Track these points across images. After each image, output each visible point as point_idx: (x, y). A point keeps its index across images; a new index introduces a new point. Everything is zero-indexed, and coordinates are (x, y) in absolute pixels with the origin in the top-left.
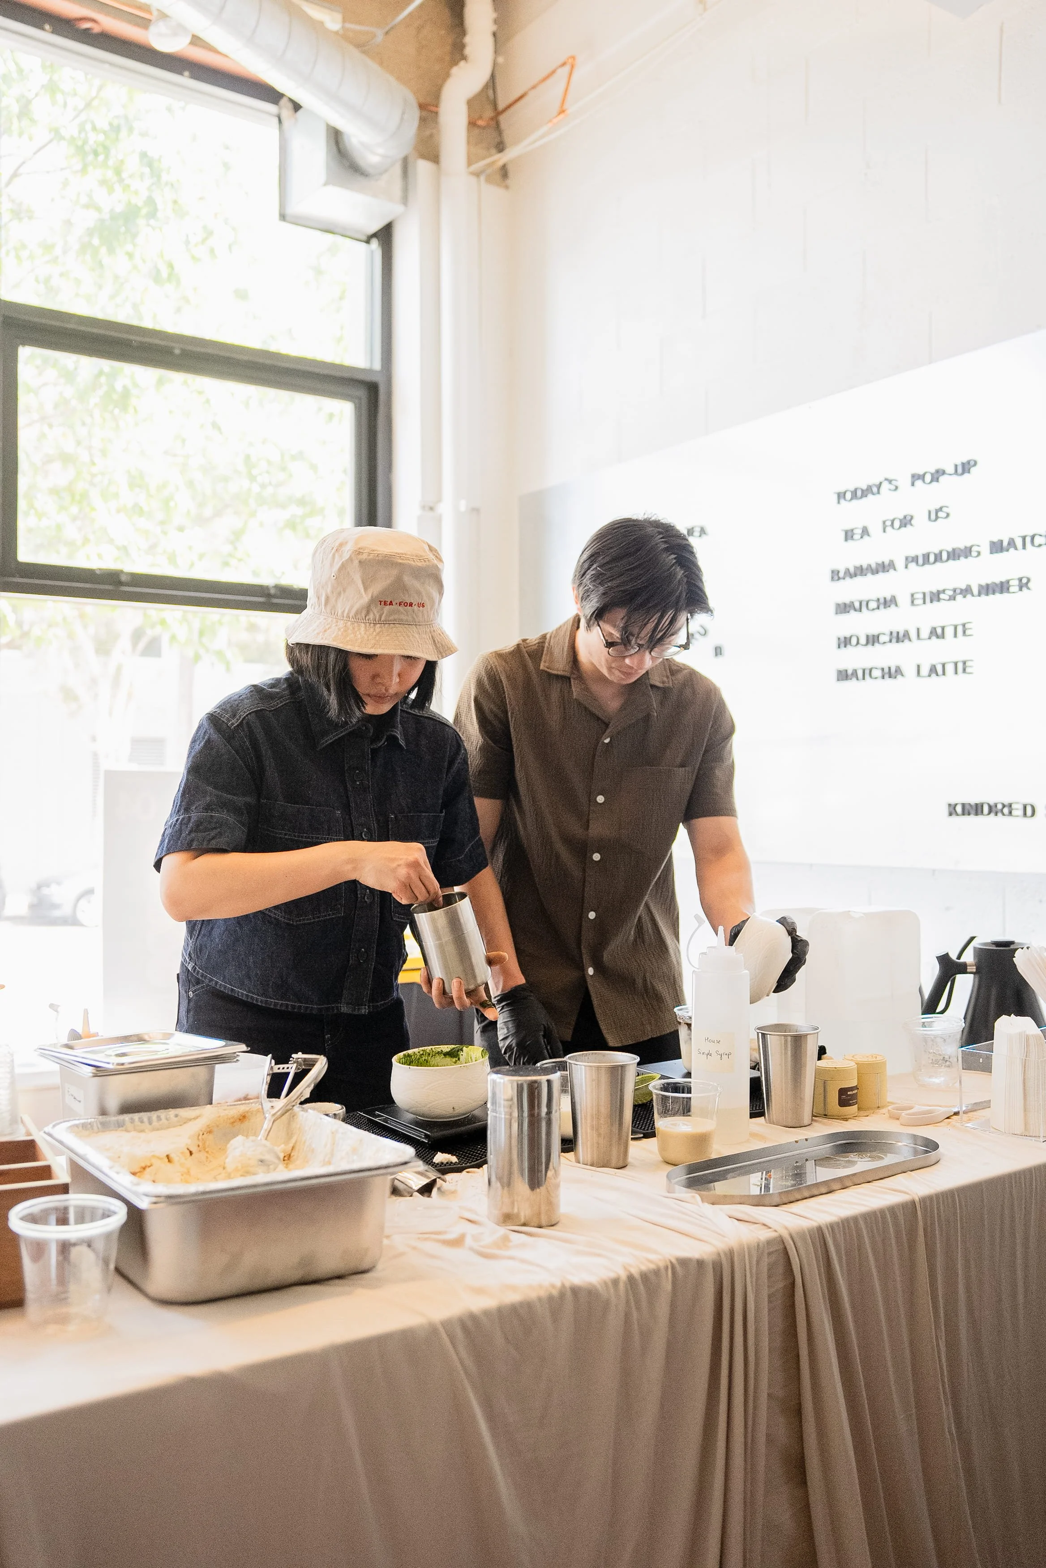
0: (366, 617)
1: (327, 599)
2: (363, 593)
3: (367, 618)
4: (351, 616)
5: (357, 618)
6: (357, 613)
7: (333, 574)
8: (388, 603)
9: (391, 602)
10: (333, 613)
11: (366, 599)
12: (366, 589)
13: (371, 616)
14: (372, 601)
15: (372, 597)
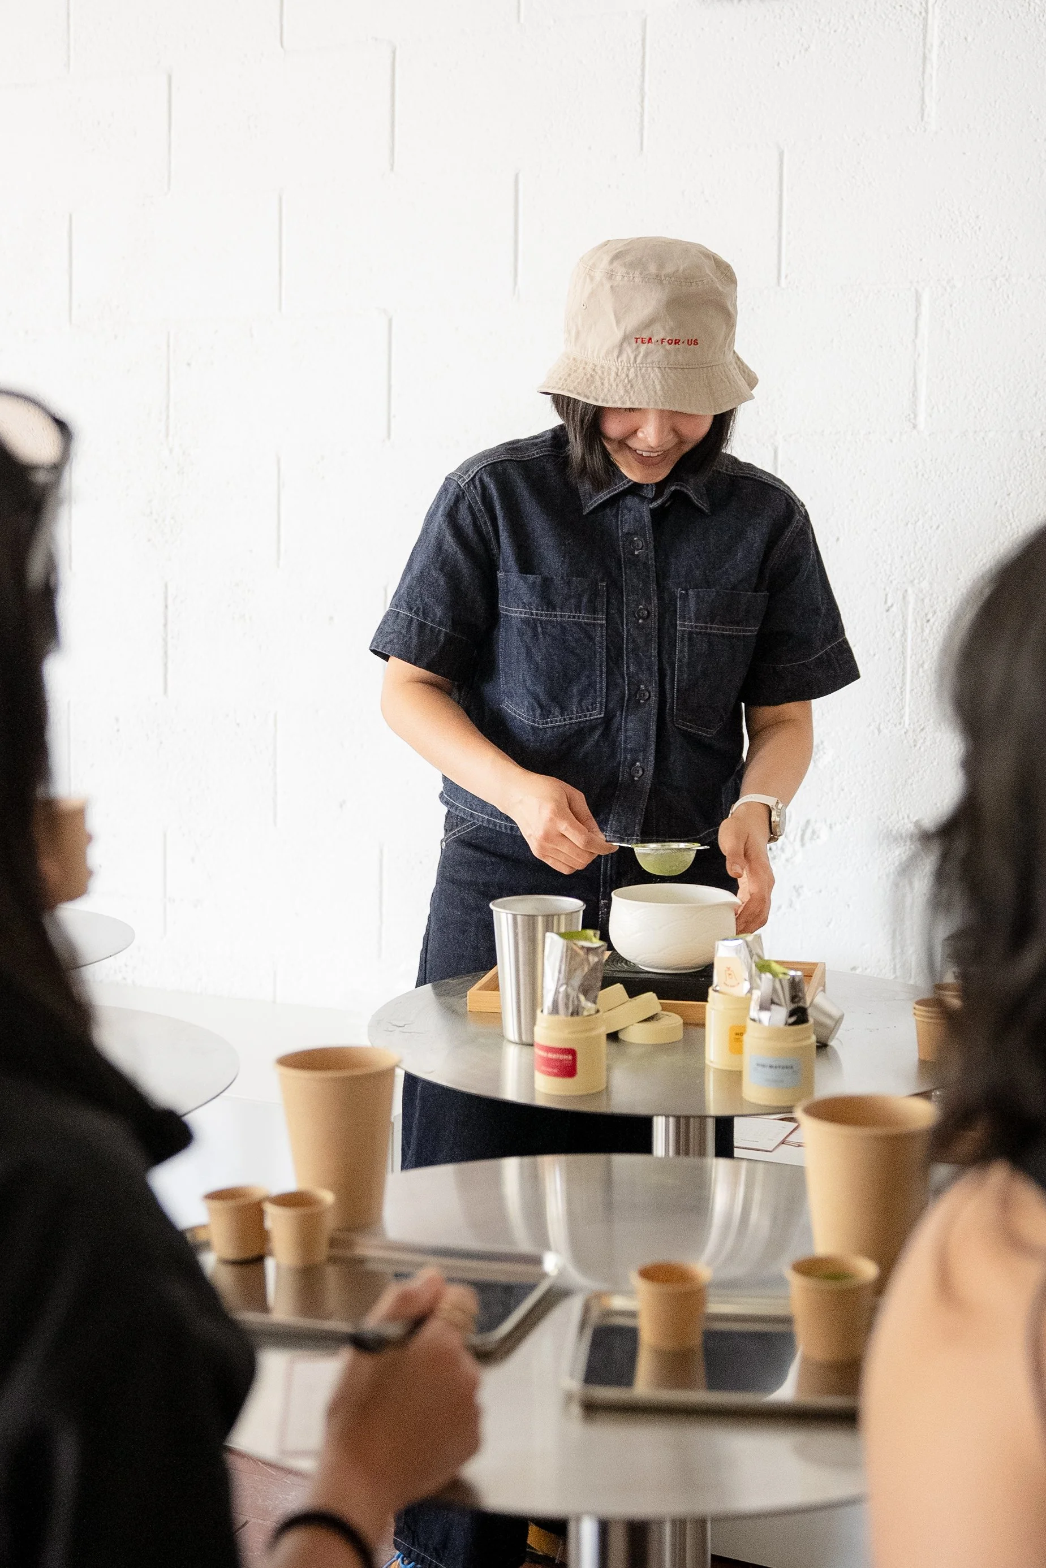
0: (618, 358)
1: (578, 333)
2: (616, 328)
3: (619, 360)
4: (601, 357)
5: (608, 359)
6: (608, 353)
7: (583, 303)
8: (646, 340)
9: (650, 339)
10: (583, 351)
11: (619, 335)
12: (618, 322)
13: (624, 357)
14: (625, 338)
15: (625, 332)
